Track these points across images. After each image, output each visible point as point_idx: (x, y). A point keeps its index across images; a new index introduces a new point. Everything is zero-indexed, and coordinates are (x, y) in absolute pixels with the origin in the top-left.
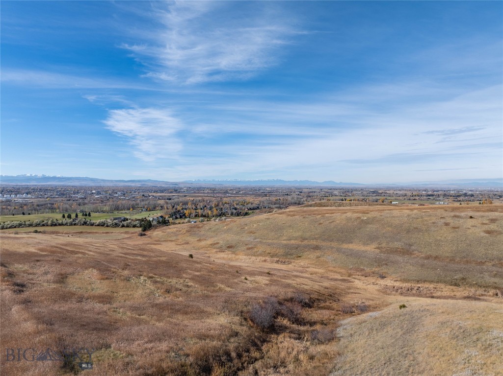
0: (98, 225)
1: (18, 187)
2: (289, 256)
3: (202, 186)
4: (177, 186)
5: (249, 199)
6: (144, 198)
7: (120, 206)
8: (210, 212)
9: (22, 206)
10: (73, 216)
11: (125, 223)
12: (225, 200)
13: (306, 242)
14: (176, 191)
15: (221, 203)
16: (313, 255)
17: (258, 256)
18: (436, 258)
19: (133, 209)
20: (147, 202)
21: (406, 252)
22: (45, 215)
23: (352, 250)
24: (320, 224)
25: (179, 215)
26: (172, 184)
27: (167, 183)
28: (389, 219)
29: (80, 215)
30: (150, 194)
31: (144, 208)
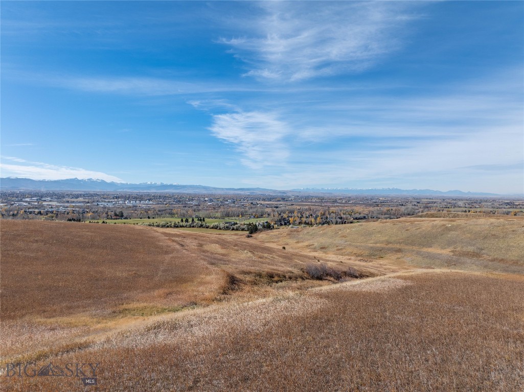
0: (212, 228)
1: (141, 194)
2: (373, 257)
3: (310, 195)
4: (285, 195)
5: (358, 209)
6: (252, 205)
7: (231, 213)
8: (313, 220)
9: (147, 211)
10: (190, 220)
11: (235, 227)
12: (332, 209)
13: (390, 246)
14: (283, 199)
15: (327, 212)
16: (394, 257)
17: (345, 255)
18: (502, 260)
19: (242, 216)
20: (255, 210)
21: (476, 255)
22: (165, 219)
23: (428, 253)
24: (407, 230)
25: (284, 222)
26: (280, 192)
27: (275, 191)
28: (471, 227)
29: (196, 220)
30: (258, 202)
31: (252, 215)
